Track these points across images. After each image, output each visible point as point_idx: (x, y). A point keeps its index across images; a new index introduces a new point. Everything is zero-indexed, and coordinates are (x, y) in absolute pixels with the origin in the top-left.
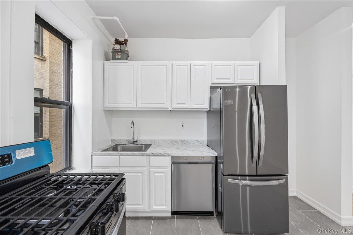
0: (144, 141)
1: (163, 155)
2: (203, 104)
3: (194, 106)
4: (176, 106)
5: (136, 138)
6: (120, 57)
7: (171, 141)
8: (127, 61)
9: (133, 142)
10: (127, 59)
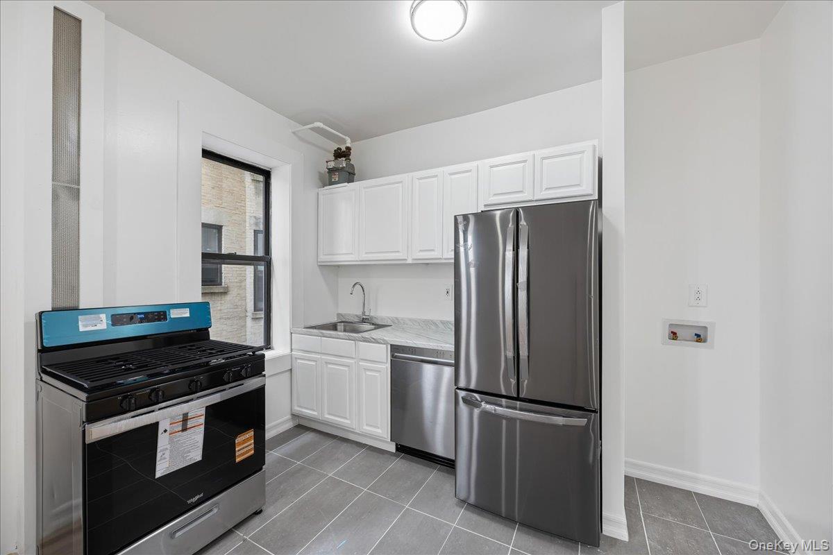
0: (382, 318)
1: (376, 341)
3: (450, 254)
6: (337, 179)
9: (363, 319)
10: (352, 181)
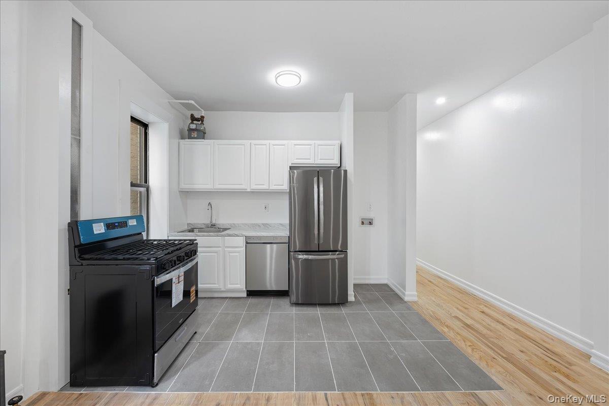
0: (223, 225)
1: (237, 236)
2: (282, 185)
3: (273, 187)
4: (254, 187)
5: (214, 222)
6: (196, 136)
7: (252, 224)
8: (203, 140)
9: (211, 225)
10: (203, 138)
